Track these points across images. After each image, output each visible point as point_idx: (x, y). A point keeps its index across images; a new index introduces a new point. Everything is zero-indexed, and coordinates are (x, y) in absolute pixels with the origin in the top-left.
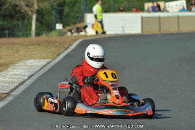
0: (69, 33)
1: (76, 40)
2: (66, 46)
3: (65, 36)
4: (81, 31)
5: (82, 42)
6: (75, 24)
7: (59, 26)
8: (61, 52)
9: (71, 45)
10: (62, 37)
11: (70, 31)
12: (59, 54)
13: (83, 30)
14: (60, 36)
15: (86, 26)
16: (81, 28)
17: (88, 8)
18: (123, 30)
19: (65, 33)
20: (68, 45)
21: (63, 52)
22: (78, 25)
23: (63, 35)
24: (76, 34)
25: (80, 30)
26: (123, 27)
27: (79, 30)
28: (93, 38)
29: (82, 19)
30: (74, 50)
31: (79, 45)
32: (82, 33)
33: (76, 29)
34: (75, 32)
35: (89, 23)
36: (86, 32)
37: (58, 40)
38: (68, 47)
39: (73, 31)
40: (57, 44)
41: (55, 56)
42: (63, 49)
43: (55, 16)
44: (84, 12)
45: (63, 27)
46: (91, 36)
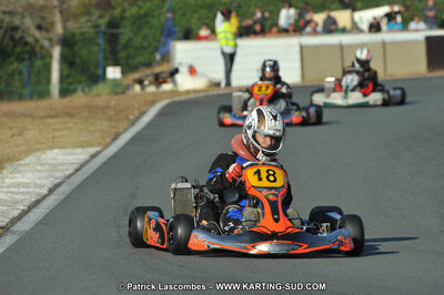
0: (137, 88)
1: (154, 102)
2: (131, 117)
3: (129, 93)
4: (164, 82)
5: (168, 106)
6: (149, 65)
7: (113, 73)
8: (121, 130)
9: (142, 114)
10: (122, 96)
11: (140, 82)
12: (117, 136)
13: (169, 80)
14: (116, 94)
15: (176, 71)
16: (164, 75)
19: (128, 87)
20: (136, 113)
21: (126, 130)
22: (157, 69)
23: (123, 93)
24: (152, 89)
25: (161, 80)
27: (158, 80)
28: (192, 96)
30: (150, 125)
31: (162, 114)
32: (167, 87)
33: (151, 78)
34: (150, 84)
35: (181, 64)
36: (175, 83)
37: (113, 103)
38: (137, 119)
39: (146, 83)
40: (111, 113)
41: (108, 140)
42: (125, 125)
43: (104, 50)
45: (123, 73)
46: (188, 92)
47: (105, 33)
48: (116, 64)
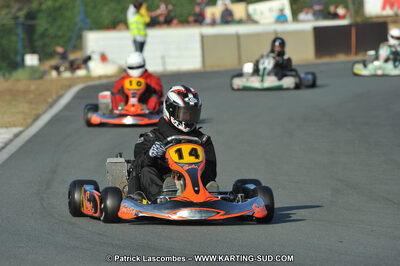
0: (54, 74)
1: (69, 87)
2: (50, 100)
3: (47, 77)
4: (78, 68)
5: (83, 90)
7: (31, 60)
8: (40, 111)
9: (60, 97)
10: (40, 82)
11: (57, 68)
12: (37, 118)
13: (83, 66)
14: (35, 79)
15: (89, 58)
16: (79, 62)
17: (88, 21)
18: (164, 64)
19: (45, 73)
20: (54, 97)
21: (45, 112)
22: (72, 57)
23: (41, 78)
24: (67, 75)
25: (75, 66)
26: (163, 58)
27: (73, 67)
29: (78, 43)
30: (67, 107)
31: (77, 97)
32: (81, 73)
34: (66, 70)
35: (93, 52)
36: (88, 69)
37: (33, 87)
38: (56, 101)
39: (62, 69)
40: (32, 96)
42: (44, 107)
43: (23, 40)
44: (81, 30)
45: (40, 60)
46: (100, 77)
47: (23, 24)
48: (33, 51)
